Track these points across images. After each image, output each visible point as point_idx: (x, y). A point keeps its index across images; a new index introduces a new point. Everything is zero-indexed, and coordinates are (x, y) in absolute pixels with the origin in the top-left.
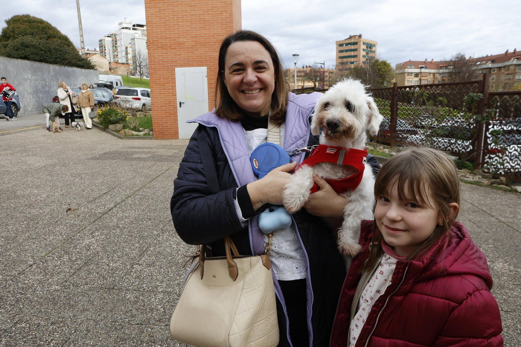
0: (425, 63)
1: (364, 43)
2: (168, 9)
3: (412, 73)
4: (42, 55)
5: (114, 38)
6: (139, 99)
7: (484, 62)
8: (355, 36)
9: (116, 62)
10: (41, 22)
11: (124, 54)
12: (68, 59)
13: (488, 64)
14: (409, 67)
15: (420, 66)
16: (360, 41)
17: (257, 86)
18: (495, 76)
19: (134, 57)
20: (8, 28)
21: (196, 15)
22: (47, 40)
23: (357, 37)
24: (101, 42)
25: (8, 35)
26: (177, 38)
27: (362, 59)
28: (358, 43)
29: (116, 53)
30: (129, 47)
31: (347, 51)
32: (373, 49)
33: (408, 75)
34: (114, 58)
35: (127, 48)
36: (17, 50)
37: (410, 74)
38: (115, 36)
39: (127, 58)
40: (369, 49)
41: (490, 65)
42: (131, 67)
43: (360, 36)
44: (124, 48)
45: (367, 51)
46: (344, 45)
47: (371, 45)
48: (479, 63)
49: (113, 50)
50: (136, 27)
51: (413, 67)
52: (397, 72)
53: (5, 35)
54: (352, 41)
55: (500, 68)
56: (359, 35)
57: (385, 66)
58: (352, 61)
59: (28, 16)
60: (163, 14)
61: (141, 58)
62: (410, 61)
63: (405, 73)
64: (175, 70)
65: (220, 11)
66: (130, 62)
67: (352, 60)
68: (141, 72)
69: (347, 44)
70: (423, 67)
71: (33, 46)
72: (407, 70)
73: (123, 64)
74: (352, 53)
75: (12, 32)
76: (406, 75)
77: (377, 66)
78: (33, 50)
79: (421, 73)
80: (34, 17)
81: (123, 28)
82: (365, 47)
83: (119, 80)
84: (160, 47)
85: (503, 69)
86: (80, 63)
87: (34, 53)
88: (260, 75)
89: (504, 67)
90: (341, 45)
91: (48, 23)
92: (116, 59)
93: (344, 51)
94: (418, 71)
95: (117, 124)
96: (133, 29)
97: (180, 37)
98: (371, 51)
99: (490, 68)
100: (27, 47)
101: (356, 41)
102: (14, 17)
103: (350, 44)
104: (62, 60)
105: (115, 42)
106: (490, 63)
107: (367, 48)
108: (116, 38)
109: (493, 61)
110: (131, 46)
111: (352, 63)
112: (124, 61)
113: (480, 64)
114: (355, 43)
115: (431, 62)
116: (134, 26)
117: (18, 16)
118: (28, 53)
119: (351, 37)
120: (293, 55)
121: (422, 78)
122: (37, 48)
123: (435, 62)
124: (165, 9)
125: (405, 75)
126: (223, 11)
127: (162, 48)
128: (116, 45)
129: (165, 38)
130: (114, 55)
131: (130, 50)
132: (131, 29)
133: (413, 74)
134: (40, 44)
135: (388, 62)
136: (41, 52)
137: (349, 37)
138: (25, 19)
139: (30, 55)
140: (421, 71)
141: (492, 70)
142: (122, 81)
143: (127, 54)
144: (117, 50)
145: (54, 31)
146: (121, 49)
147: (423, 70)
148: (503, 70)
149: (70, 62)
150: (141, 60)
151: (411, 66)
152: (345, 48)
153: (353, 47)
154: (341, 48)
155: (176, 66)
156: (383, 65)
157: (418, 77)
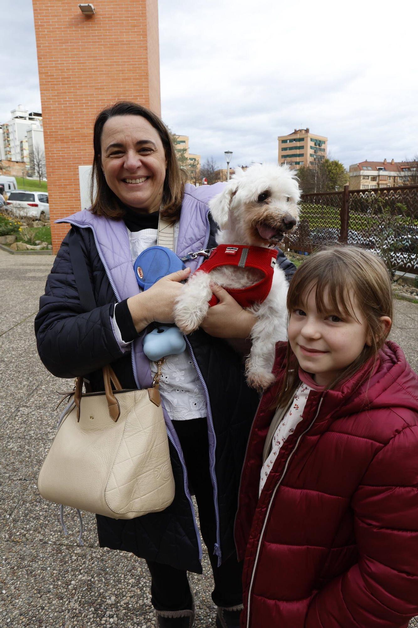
0: (383, 164)
1: (312, 140)
2: (69, 92)
3: (368, 176)
5: (5, 130)
6: (36, 205)
8: (301, 131)
9: (9, 159)
11: (18, 149)
14: (365, 168)
15: (378, 168)
16: (307, 137)
17: (142, 172)
19: (31, 153)
21: (104, 100)
23: (304, 132)
26: (81, 128)
27: (310, 159)
28: (305, 140)
29: (8, 149)
30: (24, 141)
31: (291, 149)
32: (323, 147)
33: (363, 179)
34: (6, 154)
35: (22, 142)
37: (366, 177)
38: (7, 127)
39: (22, 154)
40: (318, 147)
42: (28, 166)
43: (307, 131)
44: (18, 143)
45: (315, 149)
46: (288, 141)
47: (320, 141)
49: (5, 144)
50: (33, 117)
51: (370, 168)
52: (351, 174)
54: (298, 136)
56: (305, 129)
57: (336, 167)
58: (298, 161)
60: (62, 98)
61: (40, 155)
62: (366, 162)
63: (360, 176)
64: (78, 168)
65: (134, 96)
66: (26, 160)
67: (298, 159)
68: (40, 172)
69: (291, 141)
70: (381, 169)
72: (363, 173)
73: (17, 162)
74: (298, 152)
77: (328, 167)
79: (379, 176)
81: (17, 117)
82: (312, 144)
83: (13, 182)
84: (59, 140)
88: (145, 159)
90: (284, 141)
92: (9, 156)
93: (288, 149)
94: (375, 173)
95: (8, 236)
96: (30, 119)
97: (84, 128)
98: (320, 150)
101: (302, 137)
103: (295, 140)
105: (7, 134)
107: (315, 145)
108: (8, 130)
110: (27, 139)
111: (297, 163)
112: (19, 158)
114: (302, 140)
115: (391, 164)
116: (30, 115)
119: (296, 132)
120: (226, 152)
121: (380, 182)
123: (396, 163)
124: (65, 93)
125: (360, 178)
126: (138, 96)
127: (62, 142)
128: (9, 139)
129: (66, 129)
130: (6, 151)
131: (26, 146)
132: (27, 119)
133: (370, 178)
135: (340, 163)
137: (294, 131)
140: (379, 173)
142: (15, 183)
143: (22, 150)
144: (9, 145)
146: (15, 144)
147: (382, 173)
150: (40, 157)
151: (367, 167)
152: (289, 144)
153: (298, 144)
154: (285, 145)
155: (80, 164)
156: (334, 166)
157: (376, 180)
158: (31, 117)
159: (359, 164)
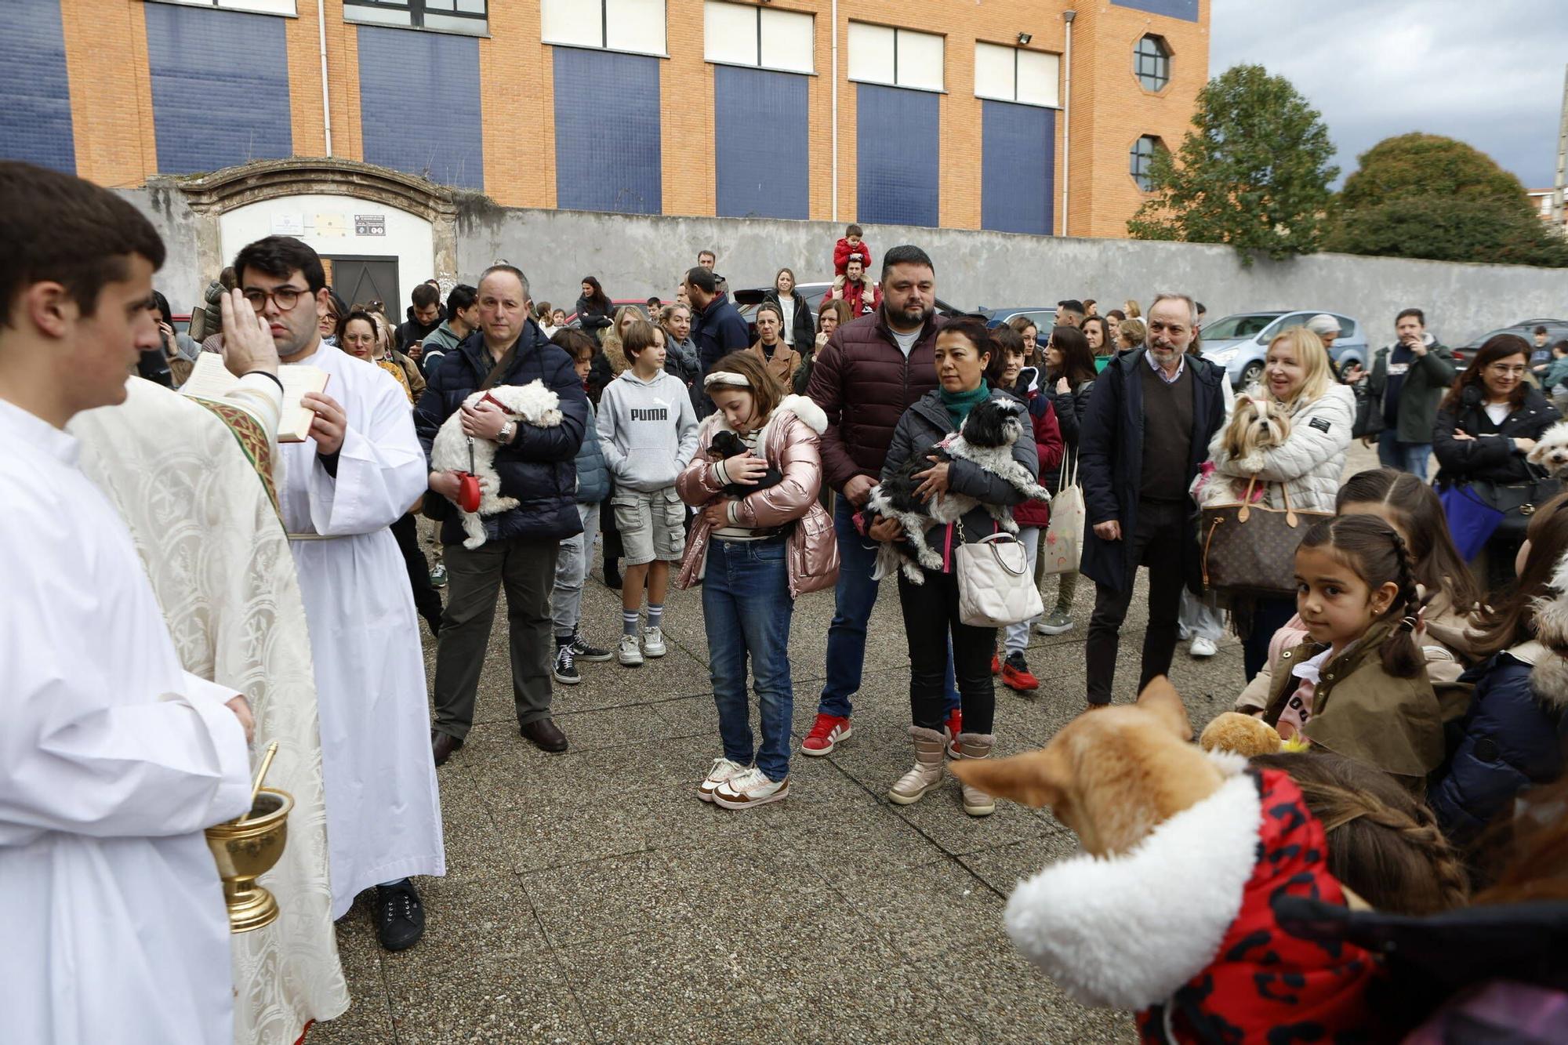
4: (1435, 238)
10: (1449, 146)
12: (1503, 246)
20: (1360, 175)
22: (1454, 192)
25: (1355, 193)
36: (1376, 231)
53: (1351, 192)
59: (1415, 137)
71: (1416, 217)
75: (1368, 182)
78: (1414, 227)
80: (1431, 137)
86: (1541, 252)
87: (1417, 237)
91: (1464, 146)
100: (1401, 220)
102: (1382, 144)
104: (1489, 247)
117: (1393, 140)
118: (1403, 238)
122: (1426, 222)
134: (1434, 211)
136: (1432, 234)
138: (1408, 145)
139: (1404, 242)
145: (1479, 166)
149: (1511, 250)
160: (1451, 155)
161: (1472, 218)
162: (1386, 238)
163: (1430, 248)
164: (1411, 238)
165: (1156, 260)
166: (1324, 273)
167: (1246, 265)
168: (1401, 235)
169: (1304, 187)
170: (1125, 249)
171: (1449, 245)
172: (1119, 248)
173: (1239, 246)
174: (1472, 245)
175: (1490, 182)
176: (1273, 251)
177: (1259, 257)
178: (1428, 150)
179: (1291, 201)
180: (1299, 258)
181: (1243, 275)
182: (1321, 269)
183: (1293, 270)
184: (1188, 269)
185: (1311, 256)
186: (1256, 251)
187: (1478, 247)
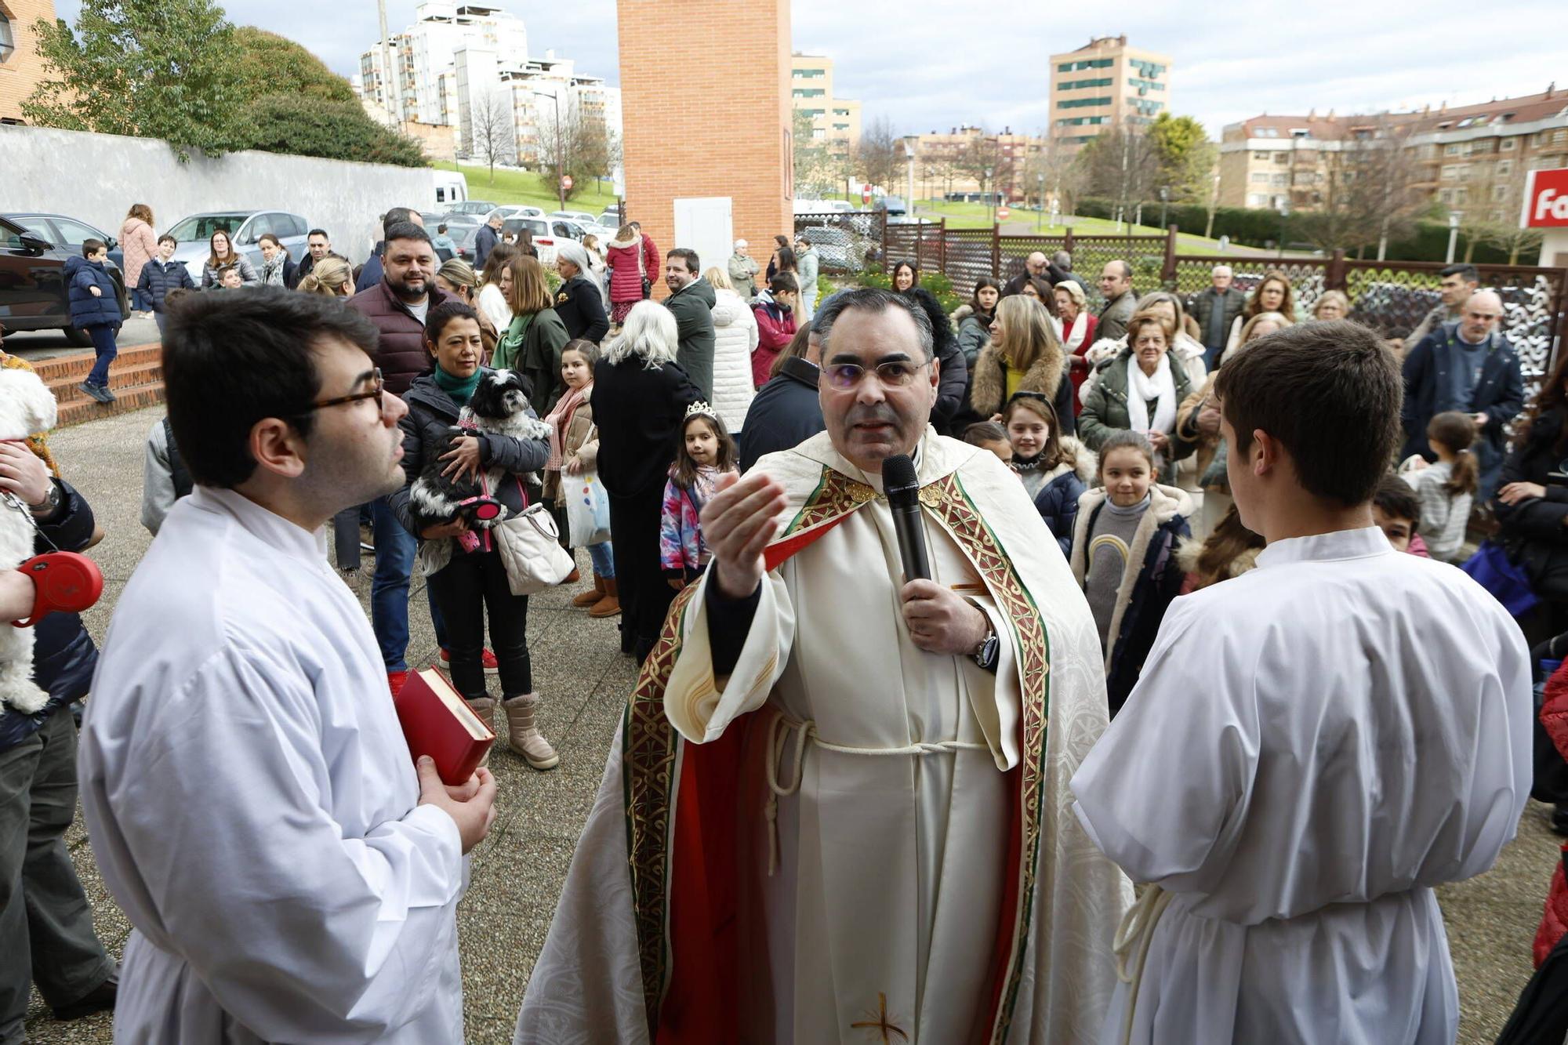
0: (1307, 121)
1: (1132, 63)
2: (662, 93)
3: (1268, 152)
4: (316, 136)
5: (404, 50)
7: (1481, 120)
8: (1106, 40)
9: (412, 118)
10: (286, 46)
11: (434, 94)
12: (374, 147)
13: (1491, 125)
14: (1259, 133)
15: (1294, 131)
16: (1120, 56)
18: (1510, 161)
19: (465, 106)
21: (713, 103)
22: (301, 90)
23: (1113, 43)
24: (367, 62)
26: (678, 144)
27: (1126, 110)
28: (1115, 62)
29: (410, 93)
30: (448, 75)
31: (1081, 85)
32: (1160, 78)
33: (1257, 157)
34: (405, 106)
35: (442, 77)
37: (1261, 154)
38: (407, 42)
39: (443, 107)
40: (1147, 79)
41: (1497, 128)
42: (458, 136)
43: (1121, 41)
44: (435, 80)
45: (1141, 85)
46: (1074, 67)
47: (1153, 66)
48: (1465, 123)
49: (403, 83)
50: (466, 17)
51: (1272, 133)
52: (1224, 148)
54: (1098, 54)
55: (1525, 137)
56: (1118, 36)
57: (1187, 132)
58: (1097, 115)
59: (252, 31)
60: (653, 101)
62: (1264, 117)
63: (1247, 151)
64: (673, 203)
66: (454, 119)
67: (1096, 111)
68: (493, 152)
69: (1082, 65)
70: (1302, 134)
71: (294, 115)
72: (1253, 144)
73: (435, 126)
74: (1097, 92)
76: (1252, 155)
77: (1165, 131)
78: (296, 125)
79: (1295, 150)
80: (266, 33)
81: (431, 19)
82: (1133, 73)
83: (459, 183)
85: (1534, 139)
86: (401, 154)
87: (301, 135)
89: (1539, 134)
90: (1065, 68)
91: (299, 46)
92: (412, 111)
93: (1074, 86)
94: (1285, 144)
96: (459, 21)
97: (683, 144)
98: (1153, 86)
99: (1499, 138)
100: (281, 117)
101: (1107, 55)
103: (1090, 63)
105: (408, 59)
106: (1499, 123)
107: (1141, 74)
108: (410, 49)
109: (1508, 117)
110: (453, 71)
111: (1096, 120)
112: (435, 116)
113: (1469, 127)
114: (1106, 63)
115: (1327, 120)
116: (461, 11)
118: (288, 137)
119: (1093, 45)
121: (1300, 166)
122: (304, 120)
123: (1340, 119)
124: (657, 94)
125: (1248, 157)
127: (651, 163)
128: (411, 70)
129: (657, 145)
130: (406, 99)
131: (451, 85)
132: (454, 21)
133: (1272, 156)
134: (305, 109)
135: (1195, 121)
136: (313, 132)
137: (1088, 42)
139: (291, 139)
140: (1294, 144)
141: (1503, 143)
143: (443, 96)
144: (413, 83)
145: (314, 67)
146: (427, 83)
147: (1302, 143)
148: (1534, 144)
150: (491, 117)
151: (1265, 129)
152: (1076, 75)
153: (1098, 73)
154: (1066, 77)
155: (676, 196)
156: (1180, 129)
157: (1286, 162)
158: (461, 17)
159: (1248, 121)
160: (290, 54)
161: (342, 120)
162: (273, 133)
163: (314, 145)
164: (295, 135)
165: (94, 155)
166: (249, 170)
167: (182, 161)
168: (286, 131)
169: (227, 84)
170: (59, 140)
171: (328, 144)
172: (52, 139)
173: (171, 141)
174: (348, 144)
175: (329, 84)
176: (209, 149)
177: (192, 152)
178: (270, 46)
179: (217, 97)
180: (227, 154)
181: (180, 171)
182: (246, 166)
183: (224, 166)
184: (128, 164)
185: (237, 153)
186: (188, 147)
187: (353, 148)
